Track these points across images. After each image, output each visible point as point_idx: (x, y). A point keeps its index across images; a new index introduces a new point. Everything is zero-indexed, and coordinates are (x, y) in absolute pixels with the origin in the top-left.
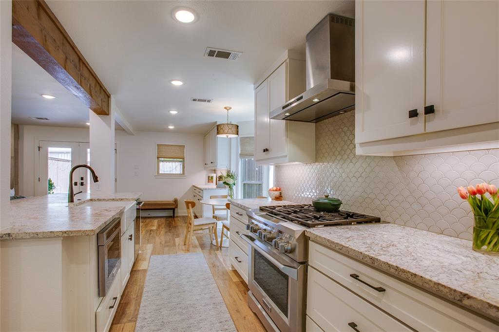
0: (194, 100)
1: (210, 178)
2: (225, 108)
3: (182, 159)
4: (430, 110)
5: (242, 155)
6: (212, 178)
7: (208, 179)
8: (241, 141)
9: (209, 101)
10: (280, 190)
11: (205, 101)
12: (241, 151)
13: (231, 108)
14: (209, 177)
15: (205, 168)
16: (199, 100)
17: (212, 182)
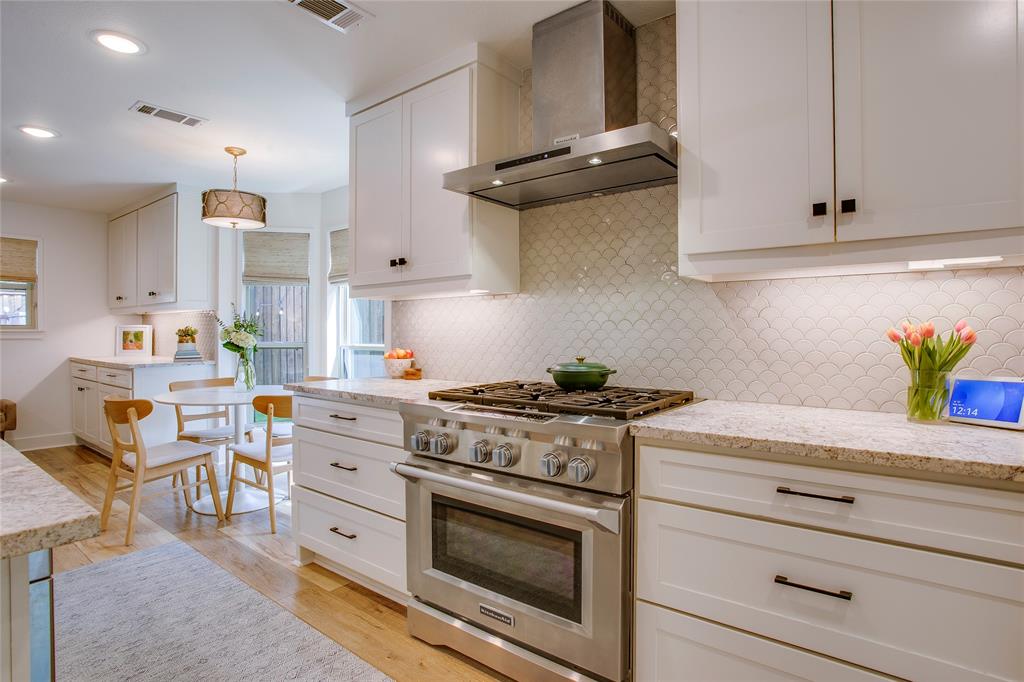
0: (146, 110)
1: (131, 337)
2: (228, 150)
3: (28, 282)
4: (849, 206)
5: (249, 277)
6: (138, 336)
7: (125, 341)
8: (245, 240)
9: (192, 122)
10: (412, 355)
11: (178, 118)
12: (247, 266)
13: (243, 152)
14: (126, 334)
15: (112, 310)
16: (163, 114)
17: (140, 347)
